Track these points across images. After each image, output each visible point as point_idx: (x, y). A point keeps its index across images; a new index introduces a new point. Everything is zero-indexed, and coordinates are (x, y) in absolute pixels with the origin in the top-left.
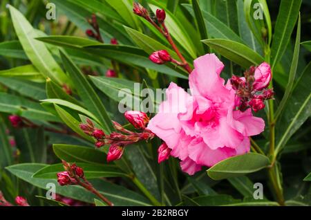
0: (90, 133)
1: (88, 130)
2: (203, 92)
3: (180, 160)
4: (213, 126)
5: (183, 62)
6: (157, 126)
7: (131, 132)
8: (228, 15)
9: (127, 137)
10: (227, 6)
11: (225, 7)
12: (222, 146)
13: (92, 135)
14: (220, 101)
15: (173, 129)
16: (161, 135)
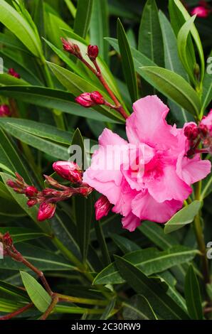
0: (20, 190)
1: (17, 187)
2: (144, 138)
3: (122, 216)
4: (156, 177)
5: (116, 105)
6: (95, 179)
7: (65, 187)
8: (152, 50)
9: (62, 193)
10: (152, 39)
11: (150, 41)
12: (170, 199)
13: (22, 193)
14: (165, 148)
15: (113, 181)
16: (100, 188)
